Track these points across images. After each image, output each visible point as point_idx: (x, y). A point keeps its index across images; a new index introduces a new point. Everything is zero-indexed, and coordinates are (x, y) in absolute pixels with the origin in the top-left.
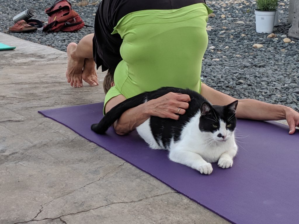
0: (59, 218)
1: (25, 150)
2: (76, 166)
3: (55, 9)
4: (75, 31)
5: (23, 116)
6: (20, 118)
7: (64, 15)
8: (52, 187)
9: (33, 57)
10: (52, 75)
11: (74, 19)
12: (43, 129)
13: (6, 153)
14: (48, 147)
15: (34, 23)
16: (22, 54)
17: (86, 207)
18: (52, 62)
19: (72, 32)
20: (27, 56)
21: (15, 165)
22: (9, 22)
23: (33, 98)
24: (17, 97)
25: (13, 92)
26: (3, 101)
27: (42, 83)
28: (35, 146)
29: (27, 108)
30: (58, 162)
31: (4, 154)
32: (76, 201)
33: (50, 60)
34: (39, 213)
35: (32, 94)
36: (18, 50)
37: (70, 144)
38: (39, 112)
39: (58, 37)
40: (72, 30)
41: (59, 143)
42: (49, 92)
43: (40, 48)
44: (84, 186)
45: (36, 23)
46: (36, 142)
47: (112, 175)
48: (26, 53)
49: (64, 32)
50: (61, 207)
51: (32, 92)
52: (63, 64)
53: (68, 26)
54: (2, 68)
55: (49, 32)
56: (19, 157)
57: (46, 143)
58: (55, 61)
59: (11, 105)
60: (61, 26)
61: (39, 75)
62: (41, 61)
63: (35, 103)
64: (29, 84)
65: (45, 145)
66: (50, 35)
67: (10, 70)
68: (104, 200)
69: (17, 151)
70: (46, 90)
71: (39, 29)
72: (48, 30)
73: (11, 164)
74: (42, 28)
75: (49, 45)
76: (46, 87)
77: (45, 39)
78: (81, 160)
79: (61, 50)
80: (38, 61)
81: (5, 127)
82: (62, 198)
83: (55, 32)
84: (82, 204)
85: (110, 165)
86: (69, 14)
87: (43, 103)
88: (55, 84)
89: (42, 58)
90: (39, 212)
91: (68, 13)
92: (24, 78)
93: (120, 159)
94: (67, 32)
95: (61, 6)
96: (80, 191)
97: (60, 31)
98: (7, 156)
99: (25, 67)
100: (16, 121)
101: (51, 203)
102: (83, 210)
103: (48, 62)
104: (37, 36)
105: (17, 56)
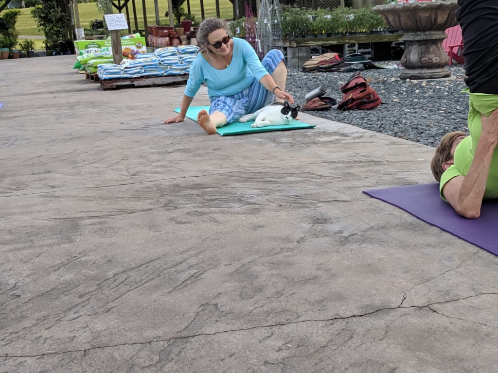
0: (427, 306)
1: (363, 231)
2: (425, 251)
3: (349, 86)
4: (372, 109)
5: (348, 196)
6: (346, 198)
7: (361, 92)
8: (406, 272)
9: (336, 135)
10: (363, 154)
11: (371, 96)
12: (375, 210)
13: (345, 234)
14: (387, 229)
15: (327, 101)
16: (323, 132)
17: (453, 296)
18: (358, 140)
19: (368, 109)
20: (330, 134)
21: (358, 247)
22: (299, 100)
23: (351, 178)
24: (335, 176)
25: (329, 171)
26: (322, 180)
27: (356, 162)
28: (372, 228)
29: (349, 188)
30: (404, 246)
31: (342, 235)
32: (440, 289)
33: (355, 138)
34: (403, 300)
35: (349, 173)
36: (318, 128)
37: (410, 227)
38: (364, 193)
39: (355, 115)
40: (368, 107)
41: (397, 226)
42: (367, 172)
43: (340, 126)
44: (443, 274)
45: (329, 101)
46: (372, 224)
47: (470, 262)
48: (327, 132)
49: (360, 109)
50: (426, 295)
51: (348, 171)
52: (371, 142)
53: (365, 103)
54: (309, 146)
55: (345, 110)
56: (360, 239)
57: (383, 225)
58: (361, 140)
59: (331, 185)
60: (357, 103)
61: (350, 153)
62: (347, 140)
63: (356, 183)
64: (342, 163)
65: (382, 227)
66: (346, 113)
67: (317, 148)
68: (471, 290)
69: (356, 232)
70: (363, 169)
71: (333, 107)
72: (343, 107)
73: (354, 246)
74: (336, 106)
75: (349, 123)
76: (362, 167)
77: (341, 117)
78: (429, 245)
79: (363, 128)
80: (344, 140)
81: (334, 207)
82: (423, 285)
83: (352, 109)
84: (448, 293)
85: (463, 251)
86: (367, 90)
87: (364, 183)
88: (369, 163)
89: (346, 136)
90: (403, 298)
91: (365, 90)
92: (334, 156)
93: (473, 246)
94: (363, 109)
95: (357, 83)
96: (440, 279)
97: (356, 108)
98: (347, 238)
99: (332, 145)
100: (343, 201)
101: (413, 290)
102: (452, 299)
103: (355, 141)
104: (333, 114)
105: (319, 134)
